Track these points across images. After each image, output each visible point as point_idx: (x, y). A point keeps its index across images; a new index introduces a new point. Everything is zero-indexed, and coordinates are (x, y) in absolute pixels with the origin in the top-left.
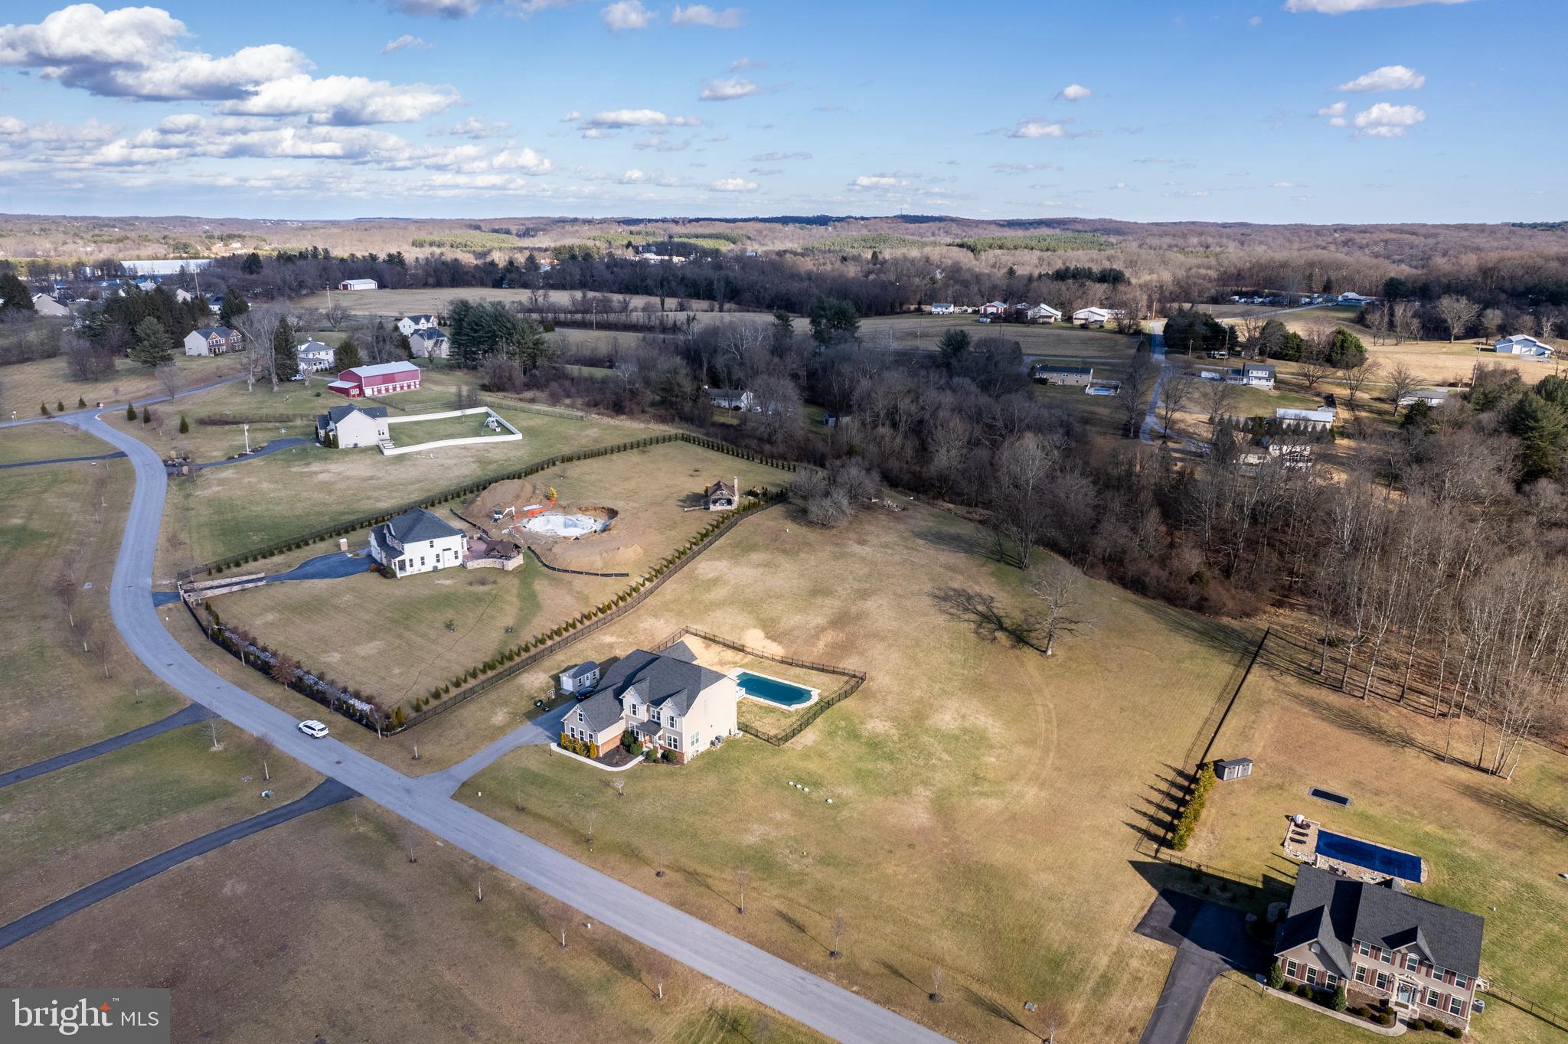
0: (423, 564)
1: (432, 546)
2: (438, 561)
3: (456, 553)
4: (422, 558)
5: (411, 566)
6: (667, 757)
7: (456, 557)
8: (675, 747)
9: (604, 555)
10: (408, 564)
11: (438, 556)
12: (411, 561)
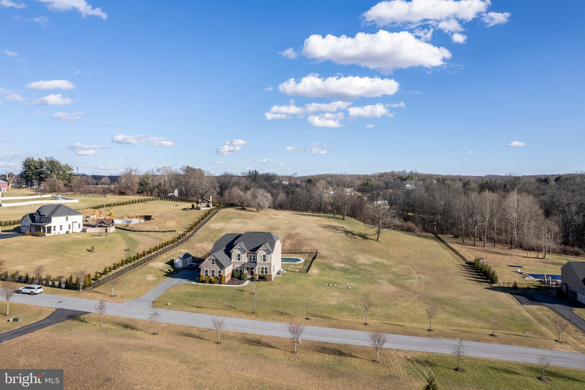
0: (61, 229)
1: (67, 220)
2: (69, 228)
3: (79, 225)
4: (61, 226)
5: (54, 230)
6: (262, 278)
7: (79, 227)
8: (266, 272)
9: (159, 225)
10: (52, 229)
11: (69, 225)
12: (55, 227)
